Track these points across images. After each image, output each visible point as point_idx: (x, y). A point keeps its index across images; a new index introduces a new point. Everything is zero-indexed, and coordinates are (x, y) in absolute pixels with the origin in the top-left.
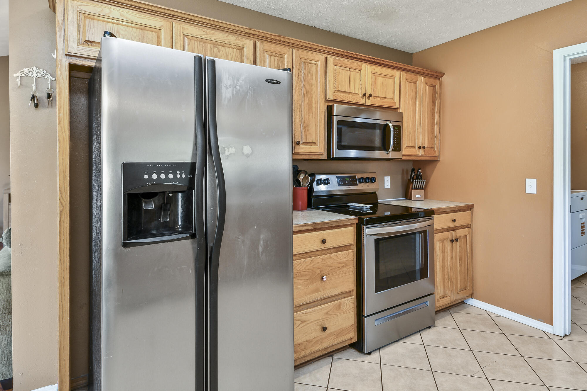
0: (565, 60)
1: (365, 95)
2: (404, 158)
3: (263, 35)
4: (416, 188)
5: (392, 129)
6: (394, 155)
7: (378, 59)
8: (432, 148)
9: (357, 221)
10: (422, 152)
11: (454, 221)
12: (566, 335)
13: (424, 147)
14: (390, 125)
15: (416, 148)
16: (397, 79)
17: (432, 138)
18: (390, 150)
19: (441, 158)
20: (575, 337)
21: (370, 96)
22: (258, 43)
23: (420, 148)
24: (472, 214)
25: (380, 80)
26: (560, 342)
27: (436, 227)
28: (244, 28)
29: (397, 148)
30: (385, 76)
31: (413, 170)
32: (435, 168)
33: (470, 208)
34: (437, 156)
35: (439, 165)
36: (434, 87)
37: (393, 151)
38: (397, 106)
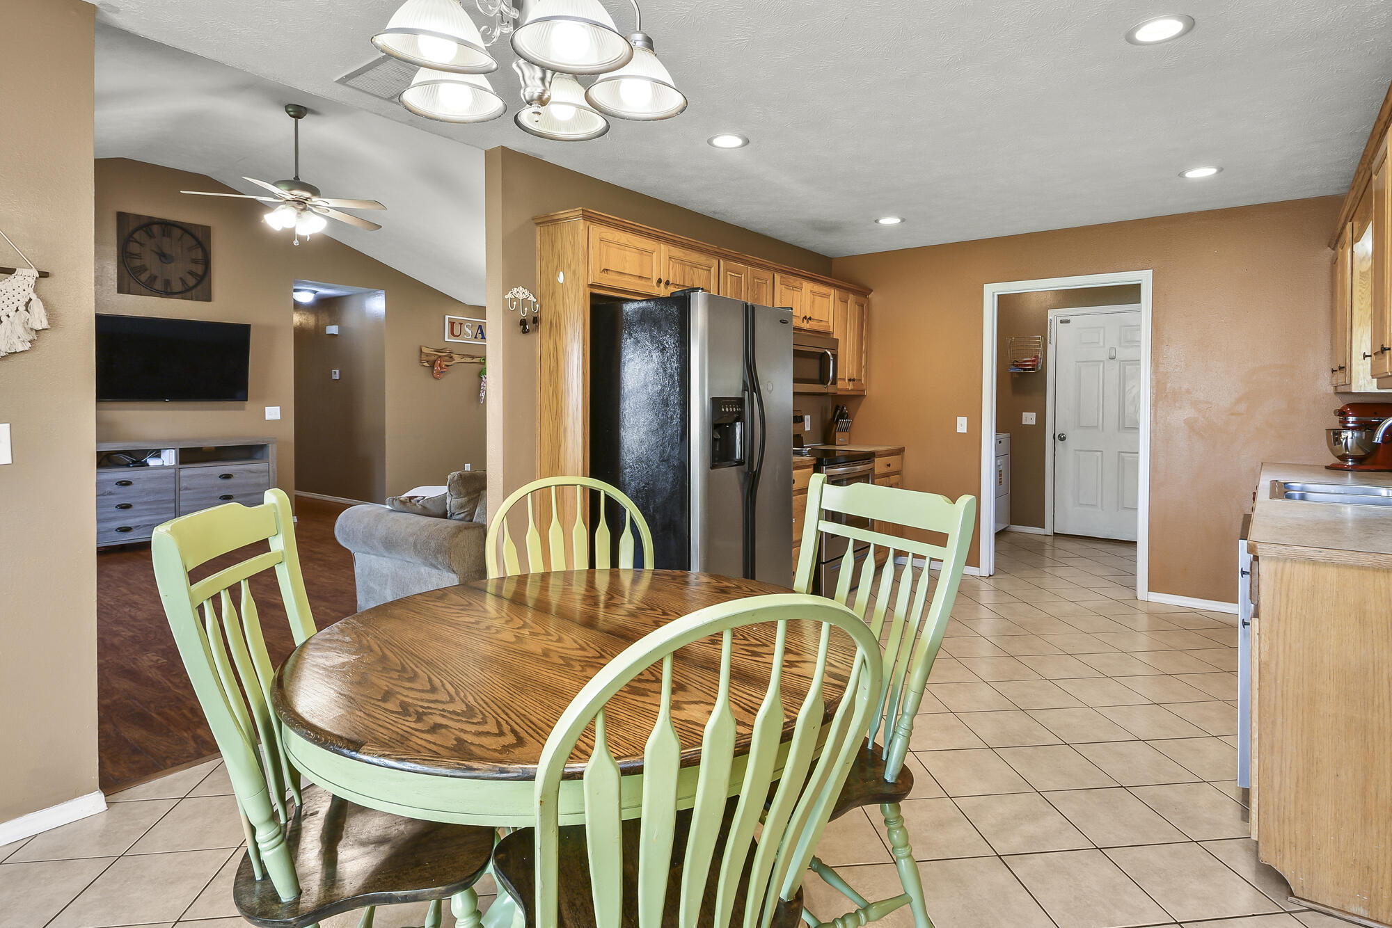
0: (993, 296)
1: (805, 317)
2: (839, 393)
3: (726, 253)
4: (840, 430)
5: (831, 358)
6: (830, 389)
7: (817, 276)
8: (861, 380)
9: (815, 462)
10: (850, 387)
11: (889, 465)
12: (990, 576)
13: (854, 380)
14: (829, 353)
15: (847, 381)
16: (831, 298)
17: (859, 370)
18: (829, 383)
19: (867, 393)
20: (997, 577)
21: (810, 318)
22: (722, 262)
23: (850, 380)
24: (902, 458)
25: (818, 299)
26: (987, 580)
27: (877, 471)
28: (713, 247)
29: (834, 382)
30: (822, 295)
31: (837, 408)
32: (860, 404)
33: (900, 451)
34: (863, 391)
35: (865, 401)
36: (863, 306)
37: (831, 384)
38: (831, 330)
